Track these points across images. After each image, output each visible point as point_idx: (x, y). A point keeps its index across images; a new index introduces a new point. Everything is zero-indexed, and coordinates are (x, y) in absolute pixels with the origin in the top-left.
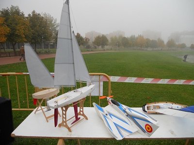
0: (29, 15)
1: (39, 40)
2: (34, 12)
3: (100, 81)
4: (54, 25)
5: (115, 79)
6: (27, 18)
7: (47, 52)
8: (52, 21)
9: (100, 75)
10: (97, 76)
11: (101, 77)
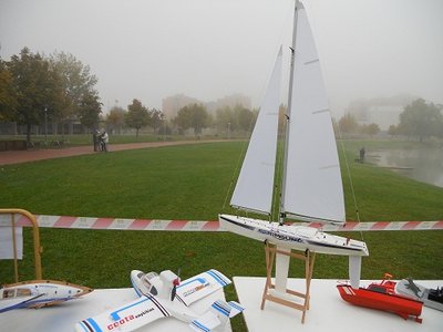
0: (15, 58)
1: (36, 116)
2: (25, 51)
3: (14, 226)
4: (83, 81)
5: (49, 221)
6: (8, 64)
7: (56, 144)
8: (79, 70)
9: (13, 213)
10: (6, 216)
11: (17, 218)
